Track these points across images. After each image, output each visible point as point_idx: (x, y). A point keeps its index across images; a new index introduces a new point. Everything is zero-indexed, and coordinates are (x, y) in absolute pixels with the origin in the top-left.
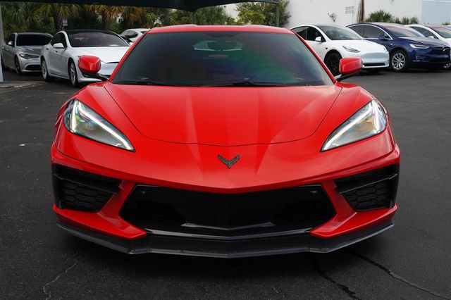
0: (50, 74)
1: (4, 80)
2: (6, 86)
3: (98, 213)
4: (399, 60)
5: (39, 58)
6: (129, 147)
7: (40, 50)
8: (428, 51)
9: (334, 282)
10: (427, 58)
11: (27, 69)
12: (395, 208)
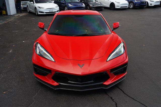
0: (30, 11)
1: (17, 13)
2: (17, 15)
3: (46, 77)
4: (132, 5)
5: (26, 5)
6: (53, 60)
7: (26, 3)
8: (140, 3)
9: (109, 96)
10: (140, 5)
11: (23, 8)
12: (126, 73)
